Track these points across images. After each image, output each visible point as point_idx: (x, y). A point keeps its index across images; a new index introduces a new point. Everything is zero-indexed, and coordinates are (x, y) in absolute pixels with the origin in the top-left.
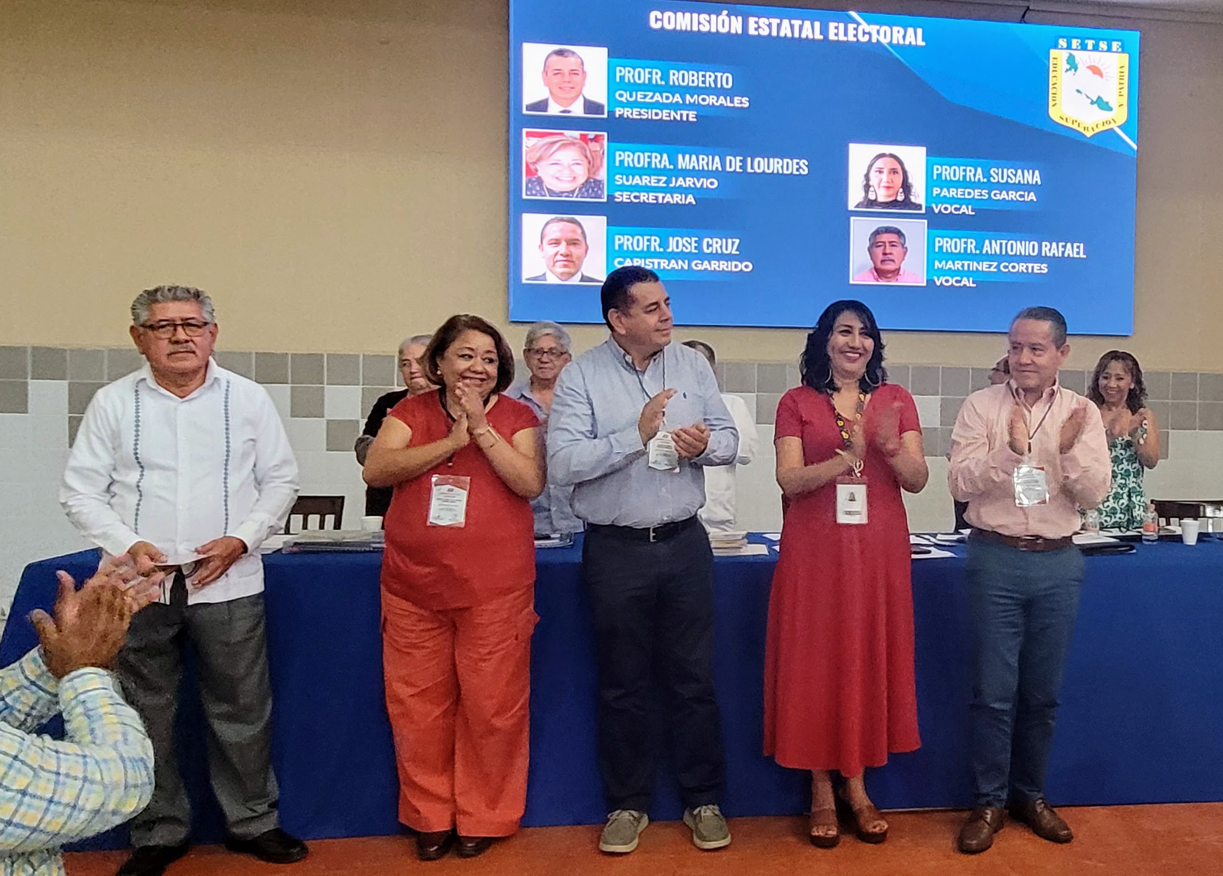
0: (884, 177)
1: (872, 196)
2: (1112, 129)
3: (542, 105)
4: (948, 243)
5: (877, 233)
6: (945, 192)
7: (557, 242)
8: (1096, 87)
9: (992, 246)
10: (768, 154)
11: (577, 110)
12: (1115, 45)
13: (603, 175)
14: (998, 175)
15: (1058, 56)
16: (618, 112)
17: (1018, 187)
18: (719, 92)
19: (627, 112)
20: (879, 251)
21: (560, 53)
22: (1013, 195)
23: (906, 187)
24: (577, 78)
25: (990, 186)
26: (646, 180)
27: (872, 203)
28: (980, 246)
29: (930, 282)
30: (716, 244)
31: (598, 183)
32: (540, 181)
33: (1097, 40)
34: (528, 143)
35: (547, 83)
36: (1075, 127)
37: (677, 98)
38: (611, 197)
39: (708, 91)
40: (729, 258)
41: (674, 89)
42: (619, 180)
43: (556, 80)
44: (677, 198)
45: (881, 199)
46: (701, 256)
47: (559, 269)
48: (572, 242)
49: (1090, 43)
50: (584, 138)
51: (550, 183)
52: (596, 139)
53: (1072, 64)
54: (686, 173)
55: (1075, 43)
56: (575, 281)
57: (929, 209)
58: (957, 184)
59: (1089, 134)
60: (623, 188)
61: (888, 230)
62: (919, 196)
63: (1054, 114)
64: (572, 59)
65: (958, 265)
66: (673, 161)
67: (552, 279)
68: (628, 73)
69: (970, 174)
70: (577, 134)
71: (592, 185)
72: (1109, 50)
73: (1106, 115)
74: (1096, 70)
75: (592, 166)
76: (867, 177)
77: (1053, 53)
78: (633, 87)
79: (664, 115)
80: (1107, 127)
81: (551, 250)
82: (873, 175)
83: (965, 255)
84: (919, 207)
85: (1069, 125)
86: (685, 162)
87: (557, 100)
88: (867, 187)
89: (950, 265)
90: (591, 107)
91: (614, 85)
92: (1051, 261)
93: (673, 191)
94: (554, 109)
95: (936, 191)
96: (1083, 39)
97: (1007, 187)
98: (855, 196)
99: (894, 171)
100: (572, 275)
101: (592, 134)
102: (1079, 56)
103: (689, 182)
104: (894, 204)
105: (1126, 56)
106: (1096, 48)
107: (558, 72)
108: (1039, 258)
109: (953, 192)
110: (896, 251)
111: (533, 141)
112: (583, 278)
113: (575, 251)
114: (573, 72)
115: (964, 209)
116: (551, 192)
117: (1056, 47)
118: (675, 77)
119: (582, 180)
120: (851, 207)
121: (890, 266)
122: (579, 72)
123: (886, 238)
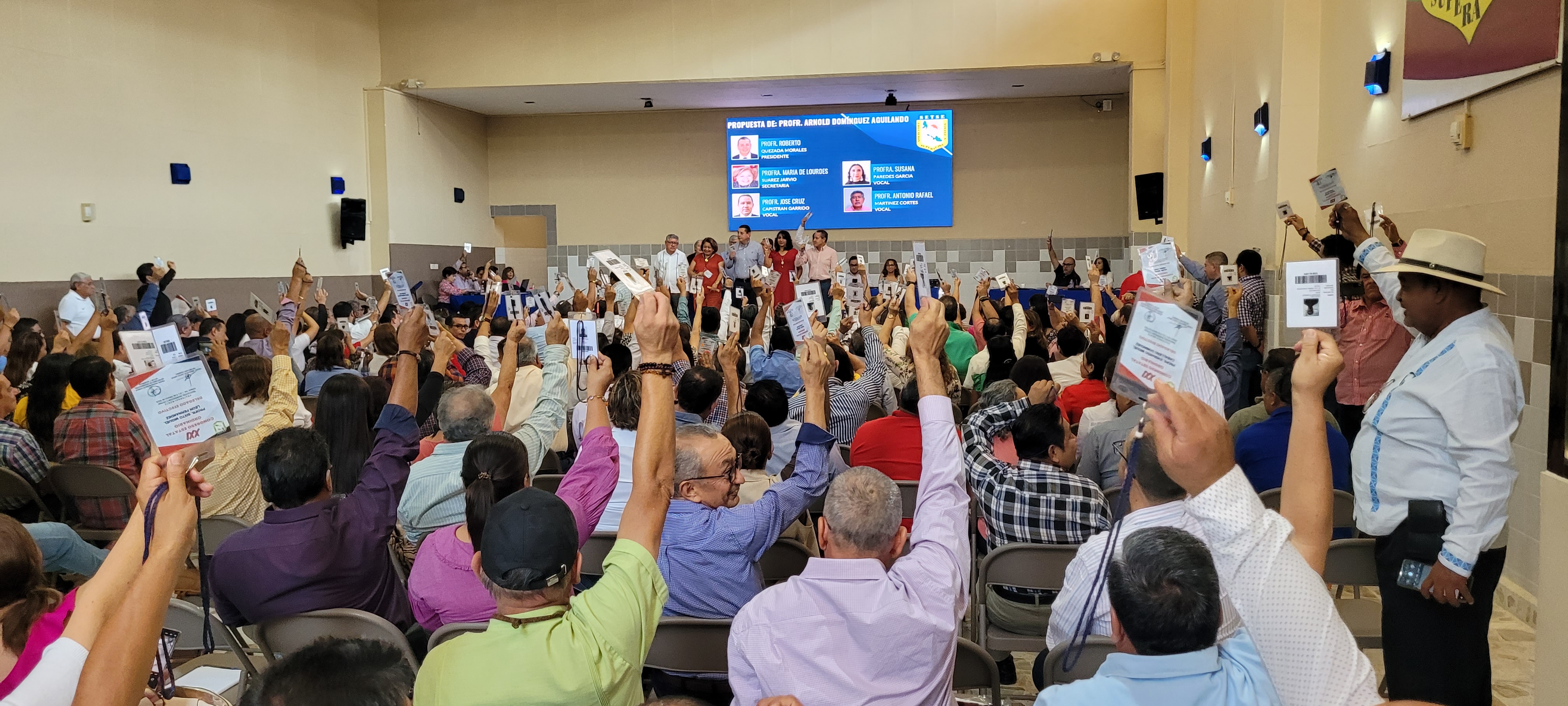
0: (855, 173)
1: (851, 180)
2: (942, 149)
3: (738, 157)
4: (879, 195)
5: (854, 193)
6: (878, 177)
7: (744, 203)
8: (935, 133)
9: (897, 196)
10: (814, 168)
11: (749, 157)
12: (942, 116)
13: (758, 179)
14: (898, 169)
15: (920, 123)
16: (762, 157)
17: (905, 173)
18: (796, 147)
19: (765, 157)
20: (854, 200)
21: (743, 138)
22: (904, 176)
23: (864, 176)
24: (748, 147)
25: (895, 173)
26: (772, 180)
27: (852, 183)
28: (891, 196)
29: (873, 210)
30: (796, 201)
31: (757, 182)
32: (737, 183)
33: (935, 115)
34: (734, 170)
35: (739, 149)
36: (927, 148)
37: (782, 150)
38: (761, 187)
39: (792, 147)
40: (801, 205)
41: (781, 147)
42: (763, 180)
43: (741, 148)
44: (783, 186)
45: (854, 181)
46: (792, 205)
47: (745, 212)
48: (748, 203)
49: (932, 116)
50: (751, 167)
51: (740, 183)
52: (756, 167)
53: (925, 125)
54: (786, 176)
55: (926, 117)
56: (750, 216)
57: (872, 183)
58: (882, 174)
59: (933, 151)
60: (765, 183)
61: (858, 192)
62: (868, 179)
63: (919, 144)
64: (746, 140)
65: (884, 203)
66: (781, 172)
67: (742, 216)
68: (765, 143)
69: (887, 170)
70: (749, 165)
71: (754, 183)
72: (940, 118)
73: (939, 143)
74: (935, 126)
75: (754, 177)
76: (849, 173)
77: (918, 121)
78: (767, 148)
79: (778, 157)
80: (940, 148)
81: (742, 206)
82: (851, 172)
83: (886, 200)
84: (868, 183)
85: (925, 148)
86: (786, 173)
87: (742, 154)
88: (849, 177)
89: (881, 203)
90: (753, 156)
91: (761, 148)
92: (919, 200)
93: (781, 183)
94: (741, 158)
95: (875, 176)
96: (929, 115)
97: (902, 173)
98: (845, 180)
99: (859, 170)
100: (748, 214)
101: (754, 165)
102: (928, 122)
103: (787, 179)
104: (859, 182)
105: (947, 120)
106: (934, 118)
107: (742, 145)
108: (914, 199)
109: (881, 176)
110: (860, 200)
111: (735, 169)
112: (753, 215)
113: (750, 206)
114: (747, 145)
115: (885, 183)
116: (741, 186)
117: (919, 119)
118: (781, 143)
119: (751, 181)
120: (844, 184)
121: (859, 205)
122: (749, 145)
123: (857, 195)
